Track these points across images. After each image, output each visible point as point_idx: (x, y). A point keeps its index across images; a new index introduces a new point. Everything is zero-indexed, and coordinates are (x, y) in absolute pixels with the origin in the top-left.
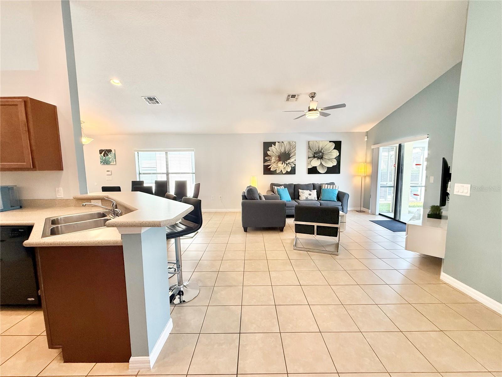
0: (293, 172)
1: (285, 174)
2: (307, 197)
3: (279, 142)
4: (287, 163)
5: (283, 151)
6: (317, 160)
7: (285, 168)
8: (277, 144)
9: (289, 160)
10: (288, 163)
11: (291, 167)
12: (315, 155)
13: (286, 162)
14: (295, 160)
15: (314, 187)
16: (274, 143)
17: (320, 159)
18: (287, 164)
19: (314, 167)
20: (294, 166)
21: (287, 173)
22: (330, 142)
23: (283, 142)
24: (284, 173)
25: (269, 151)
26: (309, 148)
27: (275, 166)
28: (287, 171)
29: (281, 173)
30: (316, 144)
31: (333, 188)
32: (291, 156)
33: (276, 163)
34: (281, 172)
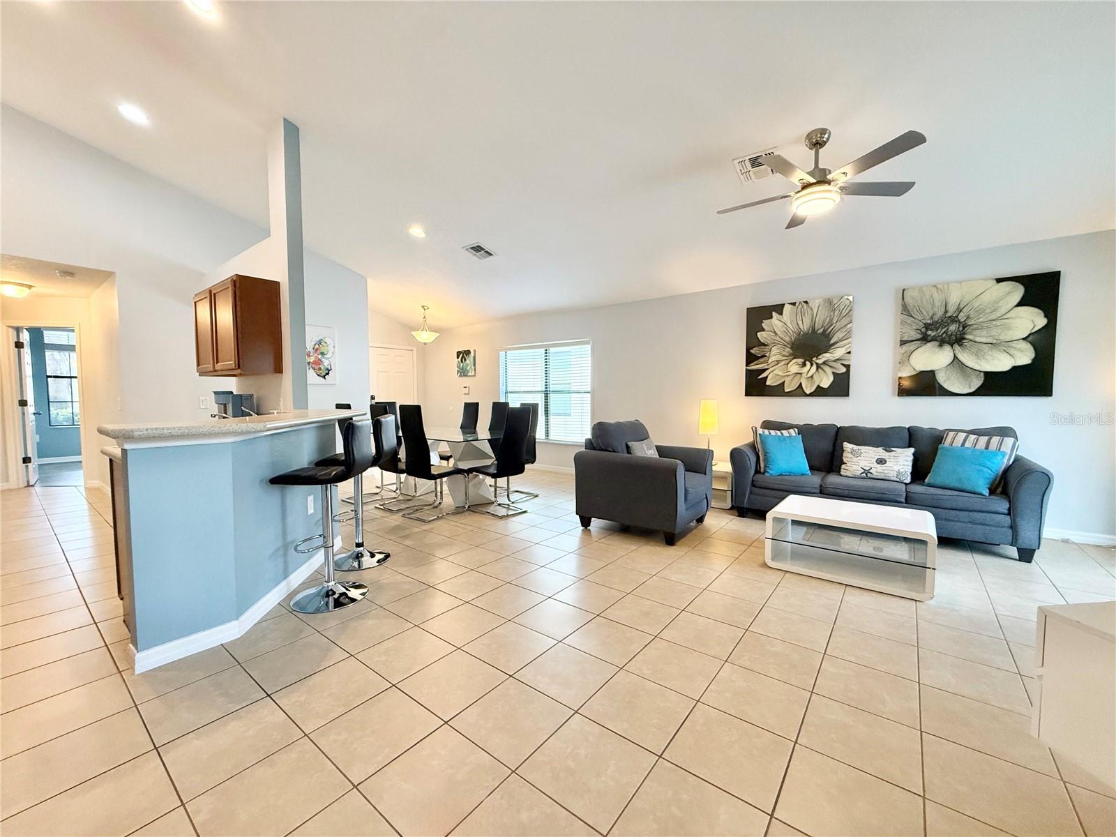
0: (840, 387)
1: (811, 395)
2: (867, 469)
3: (794, 304)
4: (820, 362)
5: (805, 326)
6: (937, 350)
7: (812, 377)
8: (787, 308)
9: (825, 355)
10: (824, 363)
11: (833, 373)
12: (929, 332)
13: (814, 359)
14: (849, 353)
16: (779, 309)
17: (952, 346)
18: (818, 367)
19: (922, 372)
20: (844, 370)
21: (820, 392)
22: (999, 281)
23: (806, 302)
24: (808, 392)
25: (764, 330)
26: (905, 309)
27: (781, 374)
28: (818, 386)
29: (799, 392)
30: (935, 295)
31: (987, 448)
32: (832, 342)
33: (783, 363)
34: (800, 389)
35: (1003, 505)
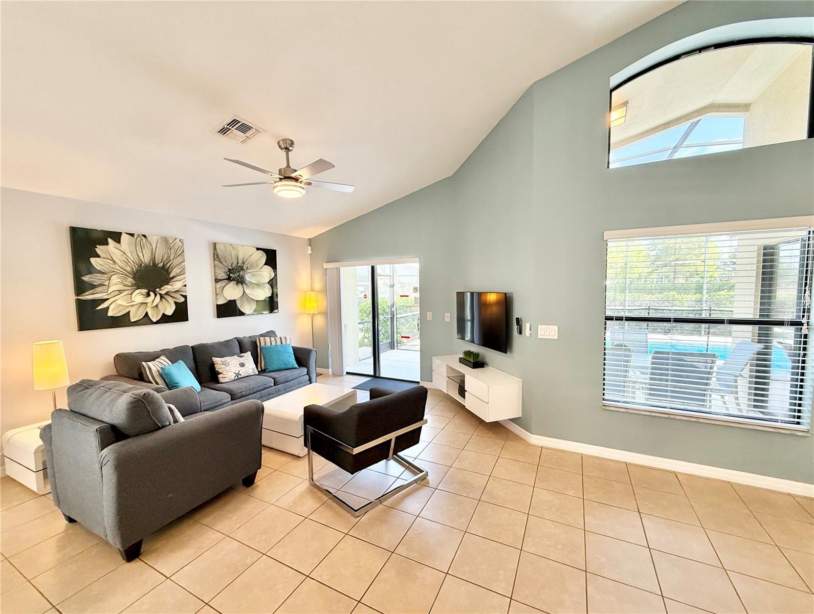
0: (181, 314)
1: (157, 322)
3: (132, 235)
4: (163, 292)
5: (146, 259)
6: (236, 286)
7: (157, 306)
8: (124, 238)
9: (166, 286)
10: (167, 294)
11: (175, 302)
12: (231, 275)
13: (158, 290)
14: (185, 286)
15: (242, 346)
16: (117, 237)
17: (242, 284)
18: (162, 297)
19: (230, 301)
20: (183, 300)
21: (165, 319)
22: (258, 249)
23: (144, 236)
24: (154, 320)
25: (98, 256)
26: (216, 257)
27: (125, 304)
28: (164, 314)
29: (146, 320)
30: (232, 251)
31: (282, 343)
32: (171, 275)
33: (126, 293)
34: (146, 318)
35: (305, 370)
